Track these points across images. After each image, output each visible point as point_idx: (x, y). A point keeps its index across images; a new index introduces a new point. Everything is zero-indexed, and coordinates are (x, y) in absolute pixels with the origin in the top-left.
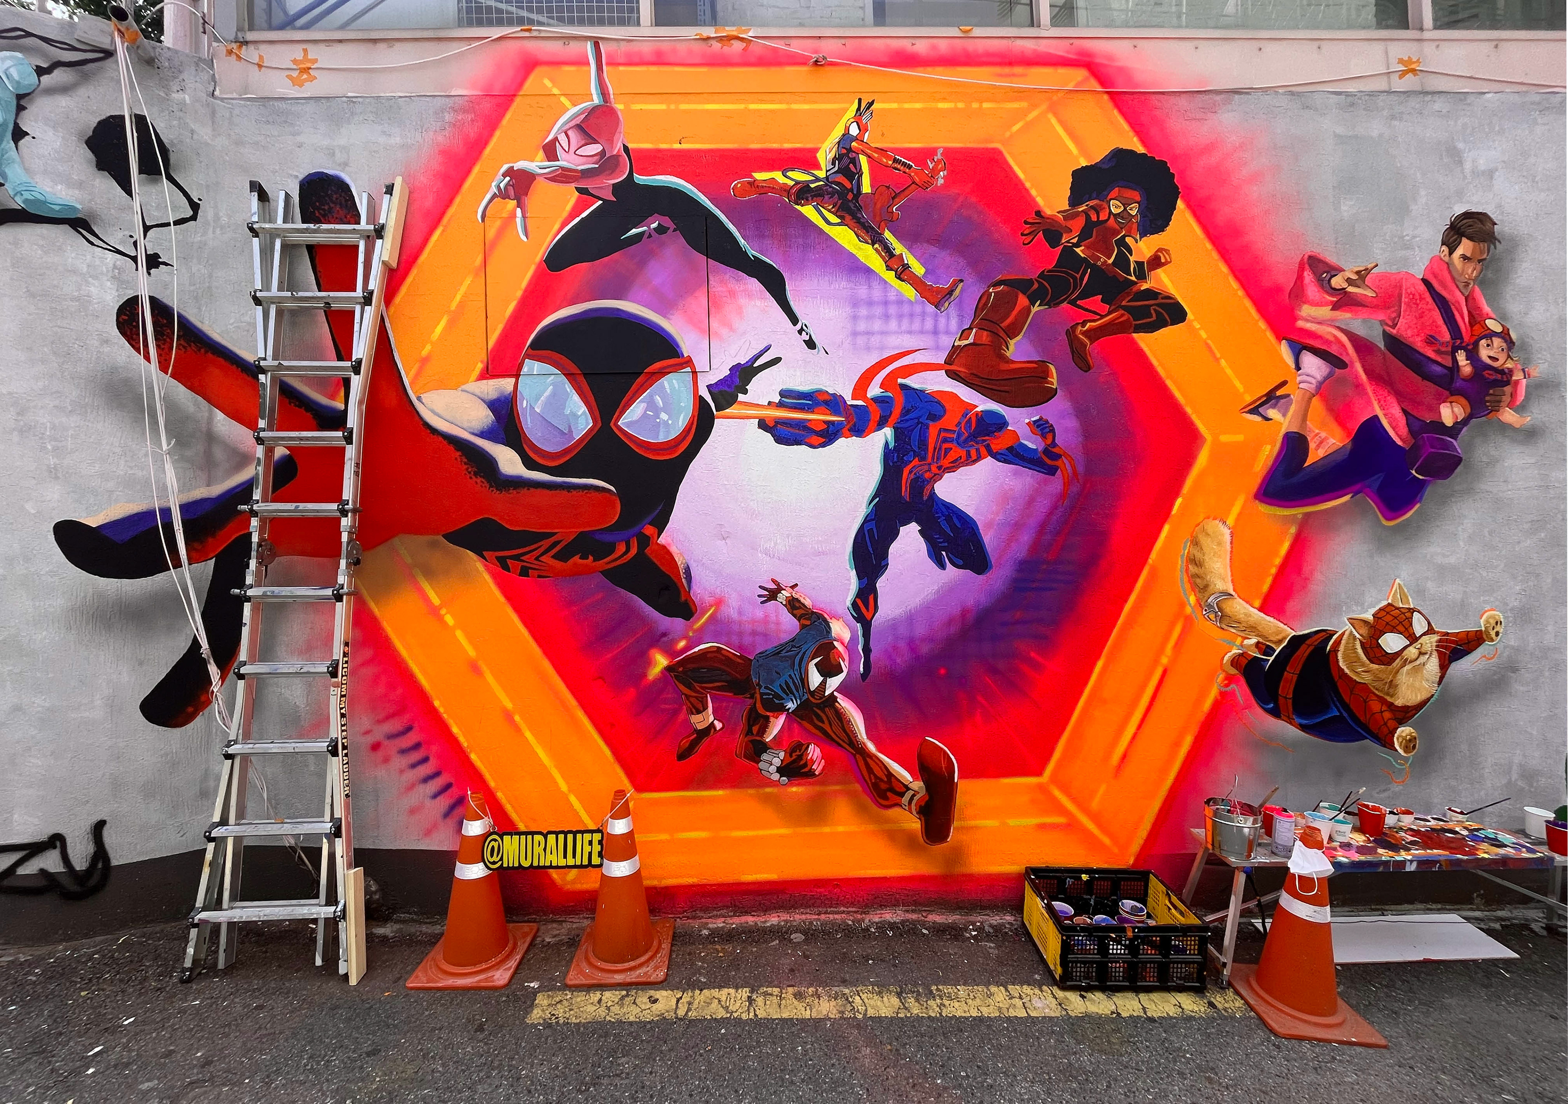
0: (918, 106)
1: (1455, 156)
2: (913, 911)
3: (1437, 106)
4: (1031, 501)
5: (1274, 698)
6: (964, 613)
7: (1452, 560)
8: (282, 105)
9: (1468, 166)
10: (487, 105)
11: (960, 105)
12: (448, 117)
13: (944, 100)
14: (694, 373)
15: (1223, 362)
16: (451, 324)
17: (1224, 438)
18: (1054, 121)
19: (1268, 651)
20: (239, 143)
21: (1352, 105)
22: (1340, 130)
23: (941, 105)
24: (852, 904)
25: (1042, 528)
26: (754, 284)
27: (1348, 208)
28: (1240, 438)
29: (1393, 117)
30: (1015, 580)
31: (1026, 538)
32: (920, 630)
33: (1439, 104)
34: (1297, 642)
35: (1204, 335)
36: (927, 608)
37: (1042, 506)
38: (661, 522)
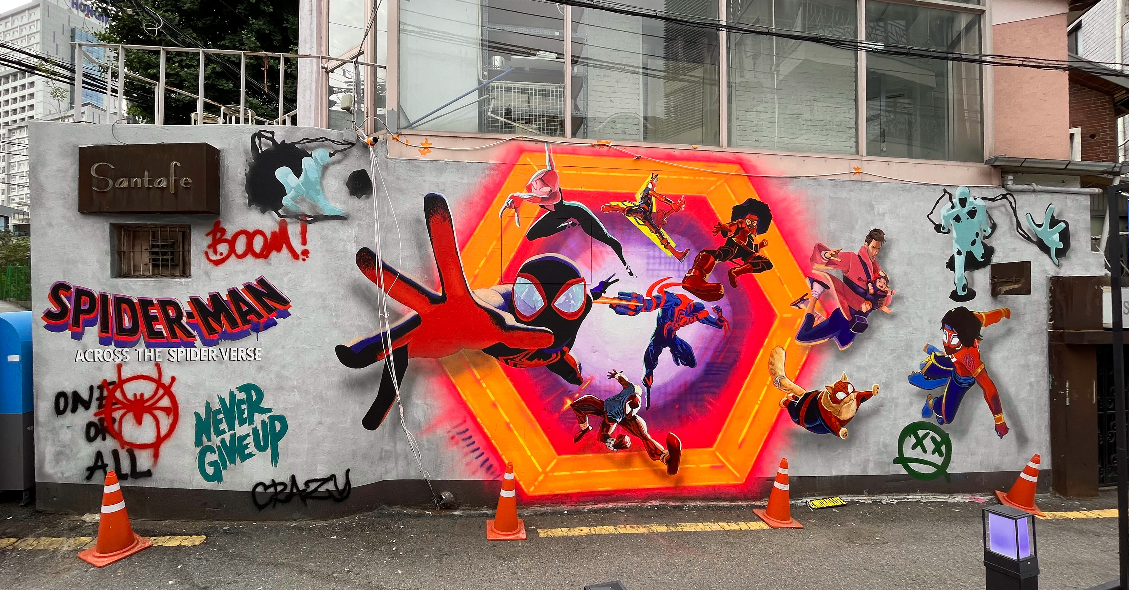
0: (675, 177)
1: (872, 207)
2: (663, 501)
3: (866, 187)
4: (712, 339)
5: (798, 417)
6: (685, 384)
7: (863, 364)
8: (416, 163)
9: (876, 211)
10: (503, 168)
11: (692, 178)
12: (487, 172)
13: (686, 175)
14: (585, 284)
15: (785, 285)
16: (486, 261)
17: (785, 315)
18: (727, 186)
19: (796, 398)
20: (398, 179)
21: (837, 185)
22: (832, 195)
23: (684, 177)
24: (640, 499)
25: (715, 350)
26: (610, 249)
27: (833, 226)
28: (790, 315)
29: (851, 191)
30: (706, 370)
31: (710, 353)
32: (669, 389)
33: (867, 186)
34: (807, 395)
35: (778, 274)
36: (672, 382)
37: (716, 342)
38: (570, 346)
